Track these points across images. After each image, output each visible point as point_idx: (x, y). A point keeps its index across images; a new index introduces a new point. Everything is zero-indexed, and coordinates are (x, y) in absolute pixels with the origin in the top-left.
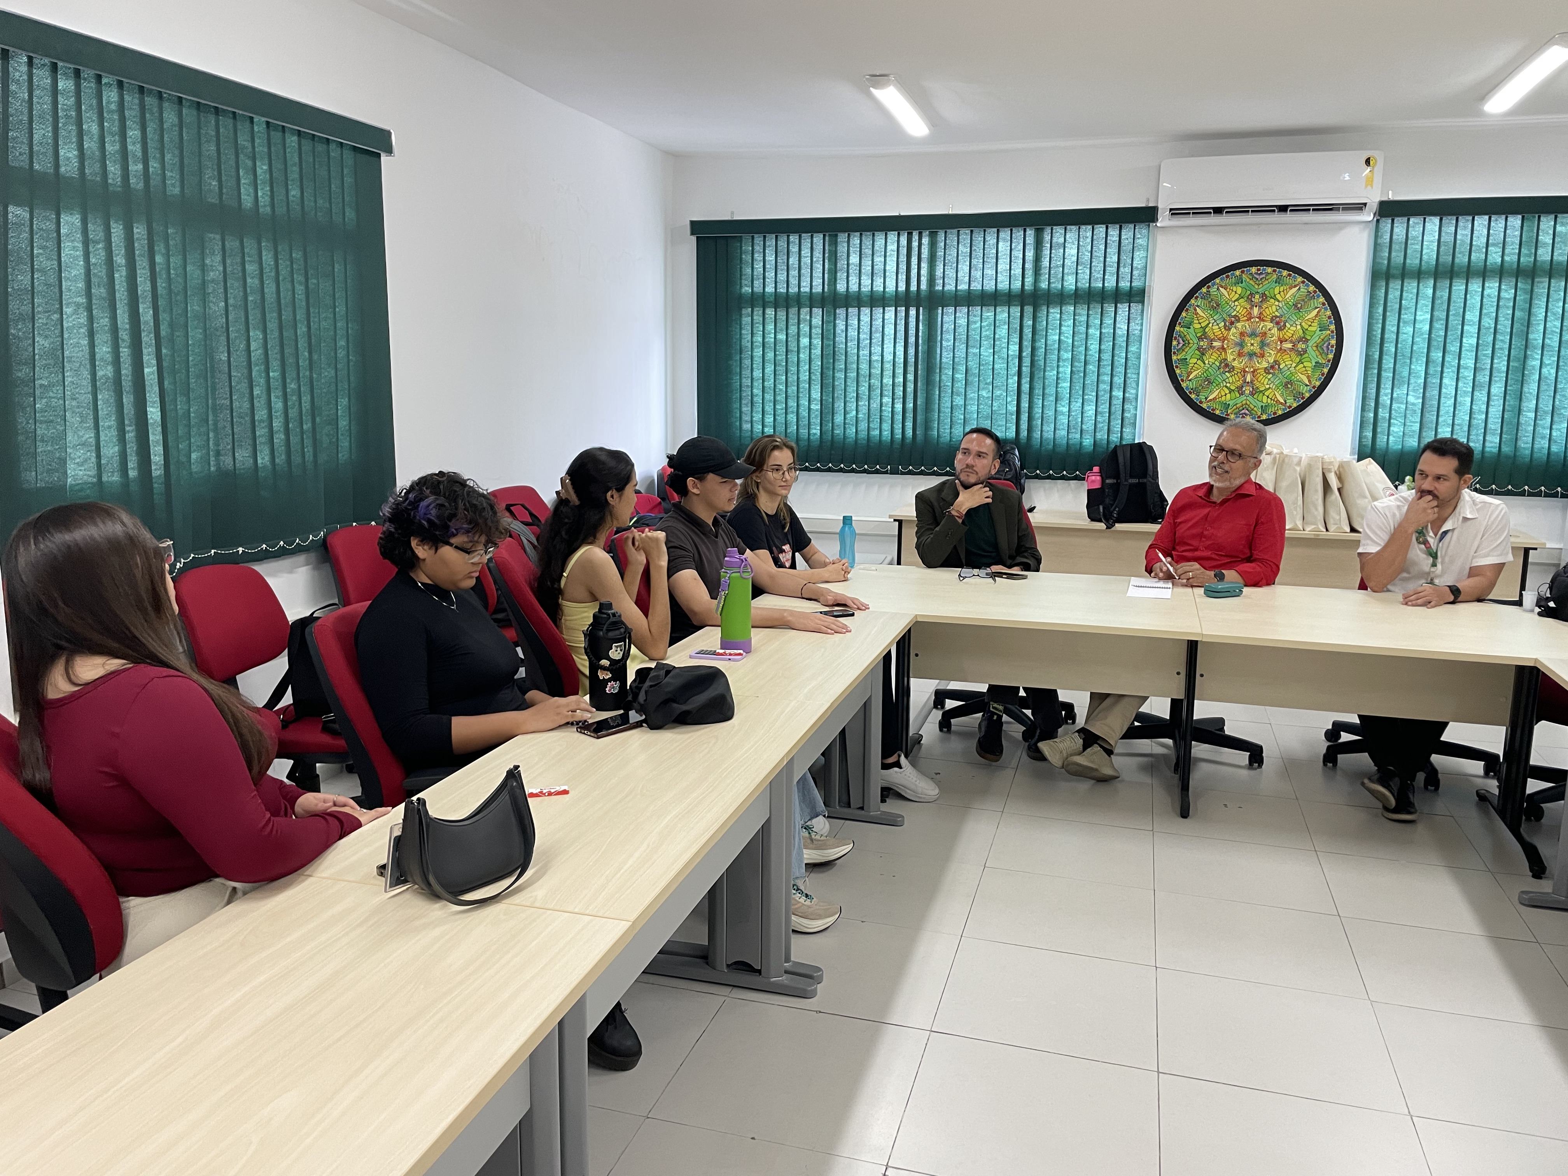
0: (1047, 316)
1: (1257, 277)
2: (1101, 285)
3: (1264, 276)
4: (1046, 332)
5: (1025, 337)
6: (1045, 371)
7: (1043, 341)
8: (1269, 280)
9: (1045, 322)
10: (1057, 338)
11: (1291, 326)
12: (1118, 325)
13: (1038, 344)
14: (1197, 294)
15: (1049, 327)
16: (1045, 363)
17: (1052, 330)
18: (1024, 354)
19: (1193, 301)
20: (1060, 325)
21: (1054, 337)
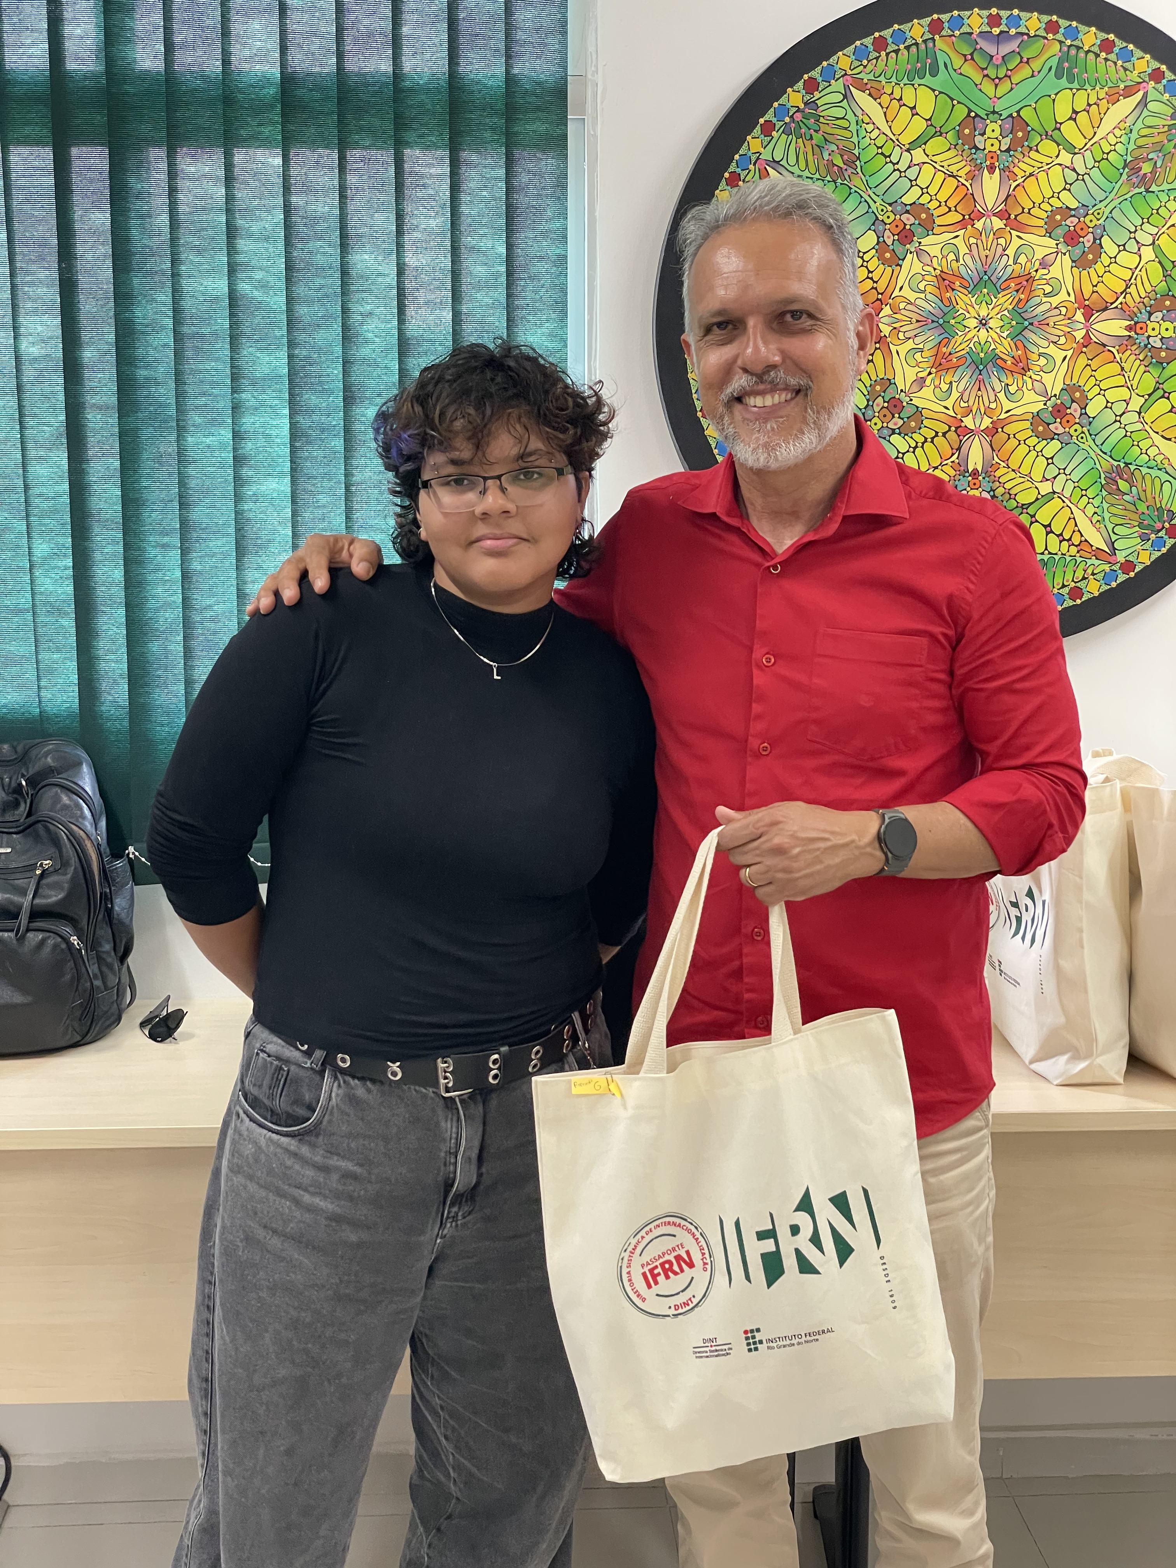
0: (172, 191)
1: (991, 49)
2: (386, 67)
3: (1013, 45)
4: (175, 261)
5: (83, 280)
6: (181, 430)
7: (164, 297)
8: (1036, 65)
9: (165, 218)
10: (221, 286)
11: (1123, 247)
12: (467, 240)
13: (142, 313)
14: (769, 116)
15: (185, 238)
16: (180, 395)
17: (199, 251)
18: (88, 355)
19: (754, 143)
20: (232, 232)
21: (208, 283)
